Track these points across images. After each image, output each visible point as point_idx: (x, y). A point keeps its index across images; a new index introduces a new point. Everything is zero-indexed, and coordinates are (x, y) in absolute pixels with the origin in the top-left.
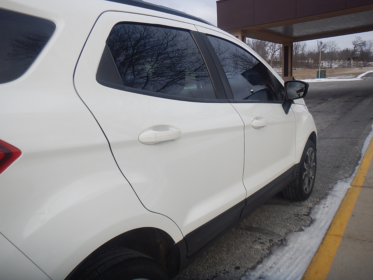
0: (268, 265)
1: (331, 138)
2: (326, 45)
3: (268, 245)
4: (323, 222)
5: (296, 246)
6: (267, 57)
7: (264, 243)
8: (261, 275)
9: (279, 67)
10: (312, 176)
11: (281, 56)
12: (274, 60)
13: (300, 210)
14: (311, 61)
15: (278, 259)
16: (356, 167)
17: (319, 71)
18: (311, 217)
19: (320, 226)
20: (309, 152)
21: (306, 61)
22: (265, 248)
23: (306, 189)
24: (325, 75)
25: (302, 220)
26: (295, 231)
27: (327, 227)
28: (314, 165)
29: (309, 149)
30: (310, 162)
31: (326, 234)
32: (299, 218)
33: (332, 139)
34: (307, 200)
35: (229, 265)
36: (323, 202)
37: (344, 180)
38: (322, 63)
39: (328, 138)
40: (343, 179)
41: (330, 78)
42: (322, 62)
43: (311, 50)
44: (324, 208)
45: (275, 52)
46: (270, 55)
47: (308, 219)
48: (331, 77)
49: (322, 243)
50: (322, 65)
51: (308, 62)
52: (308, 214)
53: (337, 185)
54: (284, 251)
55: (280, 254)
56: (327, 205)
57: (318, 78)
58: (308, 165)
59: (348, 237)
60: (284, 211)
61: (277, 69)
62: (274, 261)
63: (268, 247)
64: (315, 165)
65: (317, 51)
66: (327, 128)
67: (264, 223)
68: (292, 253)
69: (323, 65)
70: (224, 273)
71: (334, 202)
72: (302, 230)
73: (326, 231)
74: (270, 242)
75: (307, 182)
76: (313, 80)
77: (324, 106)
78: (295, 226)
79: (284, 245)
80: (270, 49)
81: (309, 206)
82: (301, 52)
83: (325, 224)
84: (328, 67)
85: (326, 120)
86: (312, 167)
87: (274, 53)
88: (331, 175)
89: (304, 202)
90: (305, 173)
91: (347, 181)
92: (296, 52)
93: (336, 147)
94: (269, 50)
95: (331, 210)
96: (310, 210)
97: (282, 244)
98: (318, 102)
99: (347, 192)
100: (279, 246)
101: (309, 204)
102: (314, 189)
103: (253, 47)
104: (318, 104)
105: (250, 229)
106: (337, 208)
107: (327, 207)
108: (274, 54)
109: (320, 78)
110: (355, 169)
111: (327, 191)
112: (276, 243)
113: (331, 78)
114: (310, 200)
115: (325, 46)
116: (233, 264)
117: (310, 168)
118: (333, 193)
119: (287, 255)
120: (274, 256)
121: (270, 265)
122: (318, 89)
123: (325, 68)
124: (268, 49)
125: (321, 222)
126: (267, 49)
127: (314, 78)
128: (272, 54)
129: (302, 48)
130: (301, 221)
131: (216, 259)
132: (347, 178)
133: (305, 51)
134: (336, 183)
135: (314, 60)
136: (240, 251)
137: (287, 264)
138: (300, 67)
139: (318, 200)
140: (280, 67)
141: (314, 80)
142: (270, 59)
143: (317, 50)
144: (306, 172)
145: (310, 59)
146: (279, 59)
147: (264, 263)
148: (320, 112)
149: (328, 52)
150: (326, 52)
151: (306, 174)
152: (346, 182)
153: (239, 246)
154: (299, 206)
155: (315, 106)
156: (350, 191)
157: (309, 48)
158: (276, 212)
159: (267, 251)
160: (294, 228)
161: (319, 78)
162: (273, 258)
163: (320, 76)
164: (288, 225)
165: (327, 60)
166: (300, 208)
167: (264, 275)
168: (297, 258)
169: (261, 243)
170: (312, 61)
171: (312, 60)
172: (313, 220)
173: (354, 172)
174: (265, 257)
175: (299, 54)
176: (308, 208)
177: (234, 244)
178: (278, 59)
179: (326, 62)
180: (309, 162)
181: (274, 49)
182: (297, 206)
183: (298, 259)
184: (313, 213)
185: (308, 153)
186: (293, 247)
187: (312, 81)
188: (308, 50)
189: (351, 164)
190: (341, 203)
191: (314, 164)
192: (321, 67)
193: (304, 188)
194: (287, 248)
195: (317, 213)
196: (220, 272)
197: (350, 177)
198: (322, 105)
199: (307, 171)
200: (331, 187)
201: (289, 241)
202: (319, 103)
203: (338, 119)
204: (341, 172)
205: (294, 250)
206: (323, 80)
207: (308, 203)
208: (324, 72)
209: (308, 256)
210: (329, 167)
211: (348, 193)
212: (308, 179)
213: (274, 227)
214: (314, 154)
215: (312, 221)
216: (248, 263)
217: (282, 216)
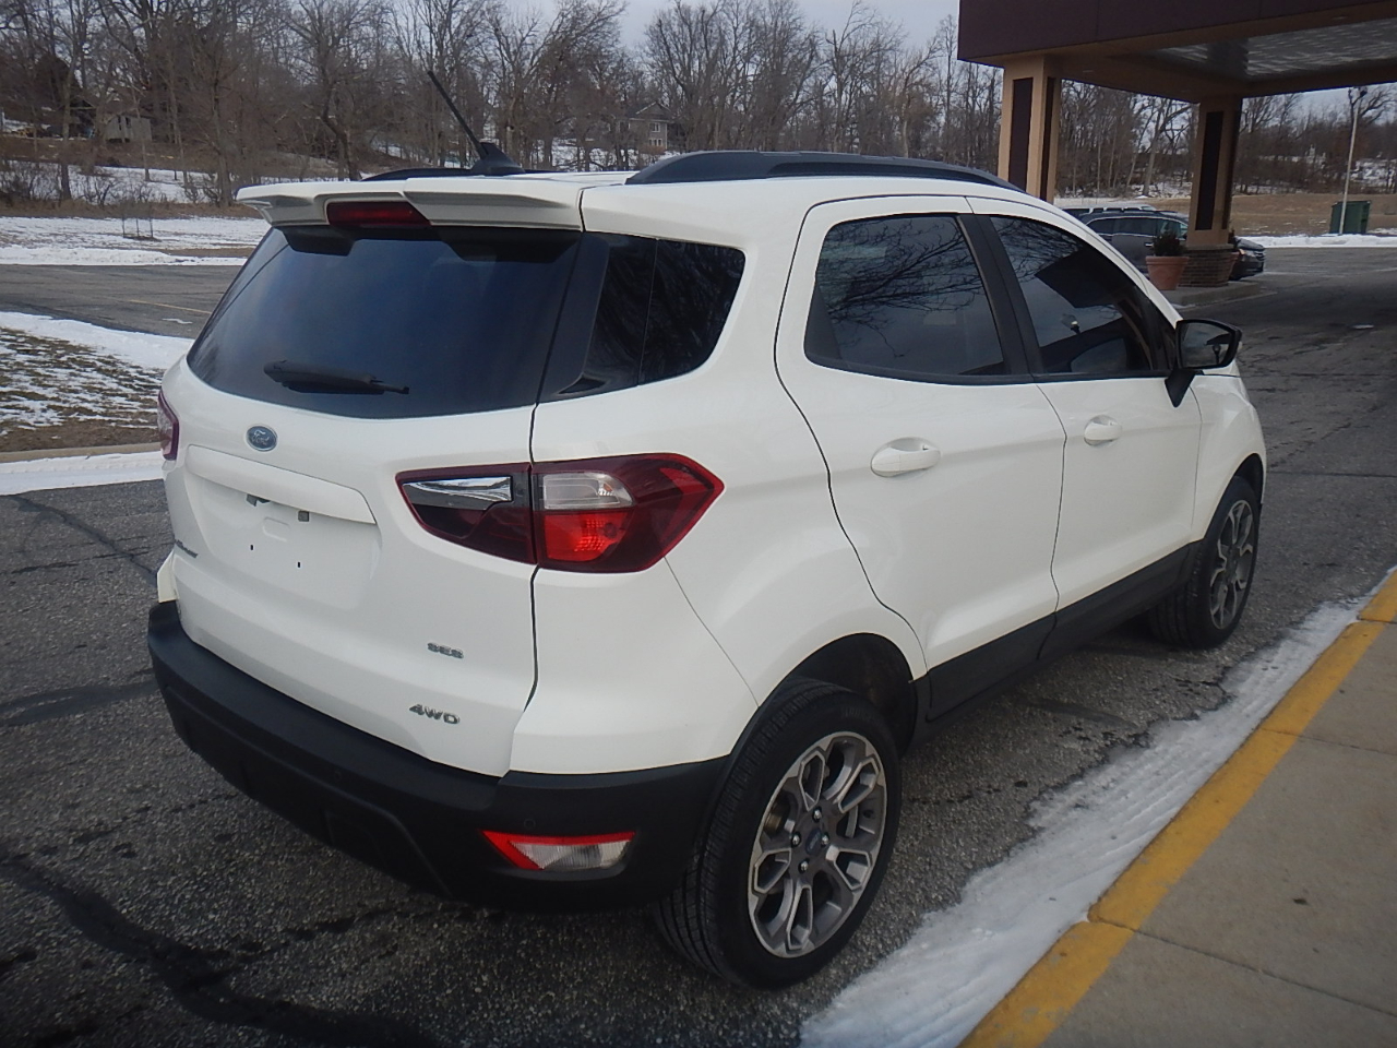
0: (1097, 784)
1: (1331, 474)
2: (1386, 95)
3: (1102, 743)
4: (1255, 703)
5: (1171, 750)
6: (1134, 137)
7: (1089, 740)
8: (1080, 800)
9: (1181, 181)
10: (1242, 581)
11: (1192, 136)
12: (1162, 151)
13: (1195, 670)
14: (1315, 159)
15: (1123, 774)
16: (1390, 567)
17: (1340, 204)
18: (1224, 688)
19: (1245, 711)
20: (1235, 513)
21: (1295, 159)
22: (1092, 748)
23: (1217, 615)
24: (1365, 221)
25: (1198, 694)
26: (1175, 719)
27: (1262, 713)
28: (1248, 551)
29: (1235, 505)
30: (1238, 539)
31: (1258, 728)
32: (1191, 690)
33: (1335, 477)
34: (1220, 649)
35: (999, 777)
36: (1264, 655)
37: (1343, 602)
38: (1361, 168)
39: (1322, 473)
40: (1340, 598)
41: (1384, 231)
42: (1358, 164)
43: (1320, 117)
44: (1265, 669)
45: (1168, 119)
46: (1150, 132)
47: (1215, 694)
48: (1388, 228)
49: (1242, 746)
50: (1360, 178)
51: (1302, 163)
52: (1217, 683)
53: (1316, 616)
54: (1142, 758)
55: (1131, 763)
56: (1274, 664)
57: (1334, 230)
58: (1230, 548)
59: (1316, 736)
60: (1149, 672)
61: (1174, 187)
62: (1114, 777)
63: (1100, 748)
64: (1251, 551)
65: (1343, 116)
66: (1328, 438)
67: (1091, 697)
68: (1161, 763)
69: (1365, 178)
70: (989, 792)
71: (1296, 656)
72: (1194, 717)
73: (1258, 722)
74: (1106, 738)
75: (1222, 595)
76: (1312, 238)
77: (1336, 353)
78: (1177, 706)
79: (1142, 746)
80: (1153, 105)
81: (1223, 662)
82: (1275, 123)
83: (1260, 707)
84: (1382, 187)
85: (1330, 408)
86: (1241, 554)
87: (1164, 125)
88: (1302, 587)
89: (1208, 652)
90: (1219, 571)
91: (1350, 605)
92: (1254, 120)
93: (1342, 504)
94: (1148, 112)
95: (1285, 674)
96: (1223, 673)
97: (1136, 743)
98: (1316, 335)
99: (1342, 634)
100: (1127, 746)
101: (1223, 658)
102: (1243, 622)
103: (1082, 96)
104: (1316, 345)
105: (1054, 705)
106: (1301, 672)
107: (1274, 668)
108: (1163, 128)
109: (1345, 232)
110: (1386, 574)
111: (1281, 629)
112: (1122, 741)
113: (1387, 235)
114: (1229, 650)
115: (1378, 99)
116: (1010, 776)
117: (1234, 558)
118: (1299, 634)
119: (1148, 766)
120: (1114, 767)
121: (1104, 784)
122: (1327, 279)
123: (1371, 191)
124: (1143, 107)
125: (1250, 703)
126: (1138, 106)
127: (1317, 232)
128: (1157, 126)
129: (1281, 104)
130: (1192, 697)
131: (968, 764)
132: (1352, 596)
133: (1294, 119)
134: (1315, 610)
135: (1330, 156)
136: (1027, 751)
137: (1147, 783)
138: (1268, 182)
139: (1252, 650)
140: (1187, 181)
141: (1318, 238)
142: (1148, 145)
143: (1345, 113)
144: (1221, 567)
145: (1313, 150)
146: (1184, 147)
147: (1087, 778)
148: (1312, 375)
149: (1388, 123)
150: (1380, 122)
151: (1219, 574)
152: (1348, 609)
153: (1024, 741)
154: (1195, 662)
155: (1301, 352)
156: (1349, 631)
157: (1311, 106)
158: (1127, 673)
159: (1097, 756)
160: (1171, 711)
161: (1337, 232)
162: (1112, 771)
163: (1342, 223)
164: (1157, 702)
165: (1381, 158)
166: (1195, 667)
167: (1088, 801)
168: (1172, 774)
169: (1081, 738)
170: (1321, 160)
171: (1319, 153)
172: (1229, 697)
173: (1379, 581)
174: (1090, 767)
175: (1268, 129)
176: (1217, 667)
177: (1010, 736)
178: (1181, 148)
179: (1376, 165)
180: (1234, 541)
181: (1165, 108)
182: (1187, 660)
183: (1176, 776)
184: (1230, 679)
185: (1231, 514)
186: (1166, 751)
187: (1307, 242)
188: (1306, 114)
189: (1376, 560)
190: (1316, 662)
191: (1250, 547)
192: (1351, 182)
193: (1213, 612)
194: (1147, 753)
195: (1243, 681)
196: (978, 789)
197: (1363, 595)
198: (1331, 347)
199: (1224, 565)
200: (1298, 620)
201: (1156, 737)
202: (1318, 343)
203: (1375, 408)
204: (1336, 580)
205: (1168, 757)
206: (1354, 241)
207: (1222, 656)
208: (1362, 210)
209: (1200, 771)
210: (1305, 564)
211: (1346, 635)
212: (1226, 588)
213: (1118, 706)
214: (1250, 518)
215: (1225, 699)
216: (1046, 775)
217: (1143, 682)
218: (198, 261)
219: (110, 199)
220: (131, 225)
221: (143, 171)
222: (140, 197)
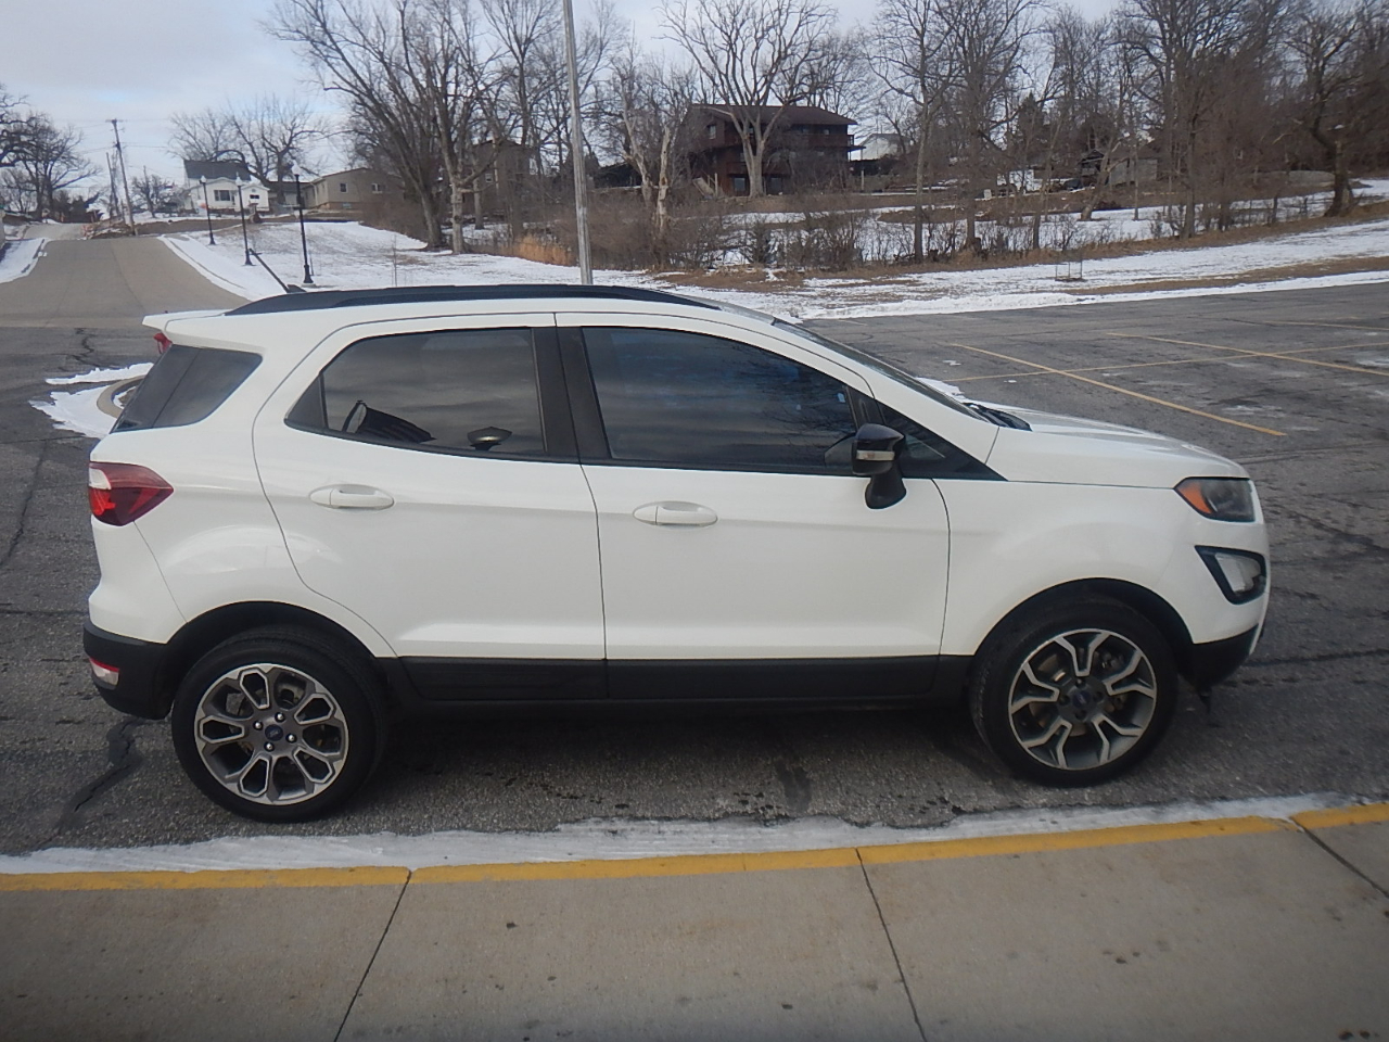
5: (774, 835)
7: (745, 804)
29: (1074, 631)
30: (1092, 672)
34: (1061, 792)
44: (1043, 820)
70: (591, 801)
72: (866, 825)
79: (763, 824)
90: (1031, 699)
97: (767, 820)
100: (757, 819)
107: (1053, 822)
112: (764, 815)
144: (1040, 695)
151: (1039, 703)
160: (862, 814)
162: (696, 826)
169: (743, 801)
180: (1081, 674)
182: (1002, 789)
185: (1060, 640)
193: (1025, 744)
196: (591, 797)
212: (1066, 724)
213: (836, 794)
216: (652, 809)
217: (908, 788)
218: (1099, 299)
219: (1073, 244)
220: (1064, 269)
221: (1133, 211)
222: (1102, 238)
